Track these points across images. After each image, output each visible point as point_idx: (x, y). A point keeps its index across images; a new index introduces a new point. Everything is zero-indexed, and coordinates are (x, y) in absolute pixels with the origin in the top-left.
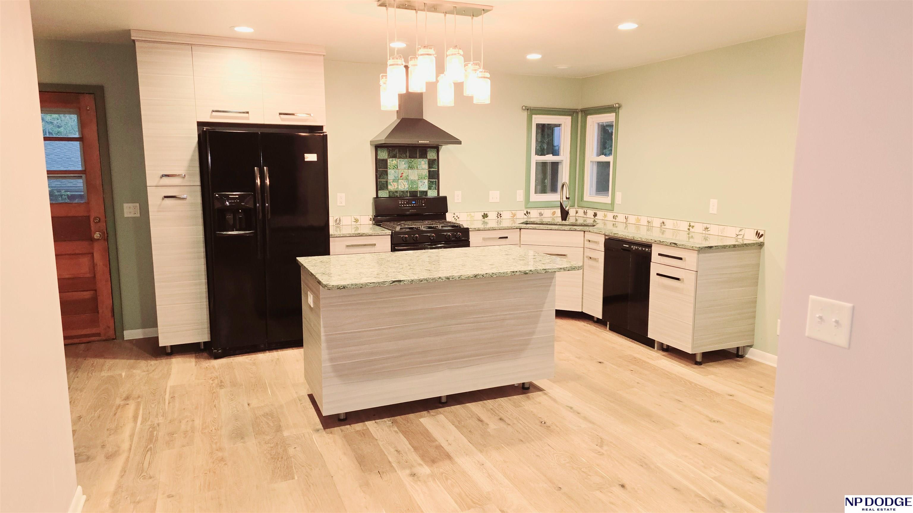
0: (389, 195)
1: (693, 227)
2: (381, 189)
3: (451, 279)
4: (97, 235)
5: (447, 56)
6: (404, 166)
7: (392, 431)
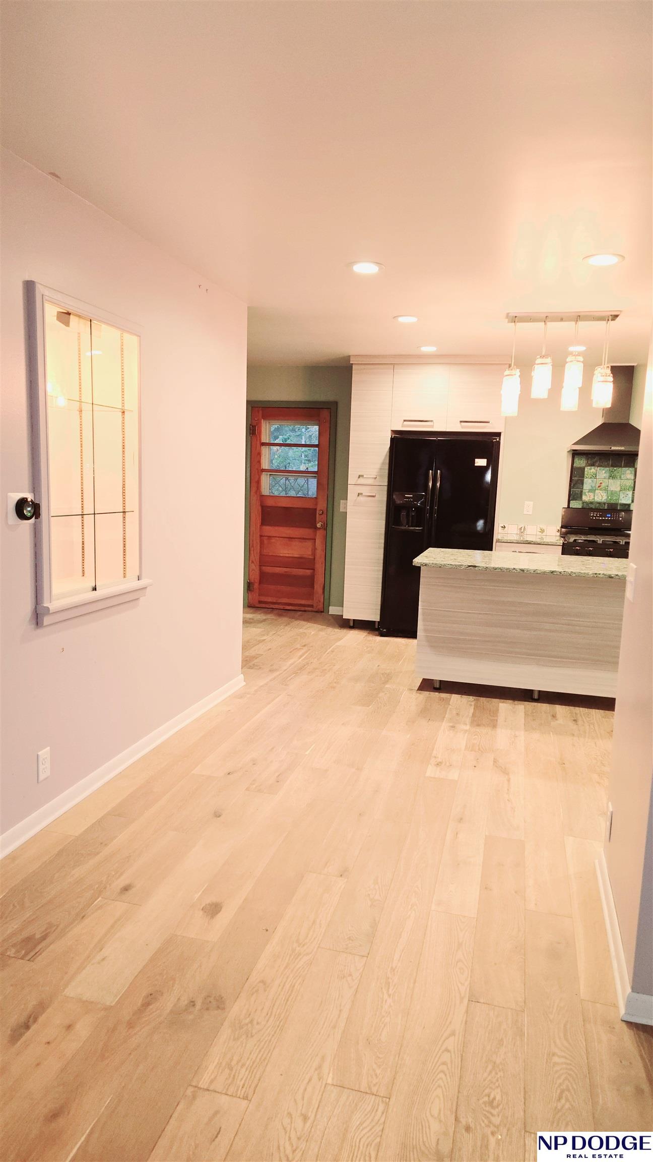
0: (583, 507)
2: (574, 499)
3: (525, 572)
4: (319, 525)
5: (567, 363)
6: (604, 475)
7: (469, 704)
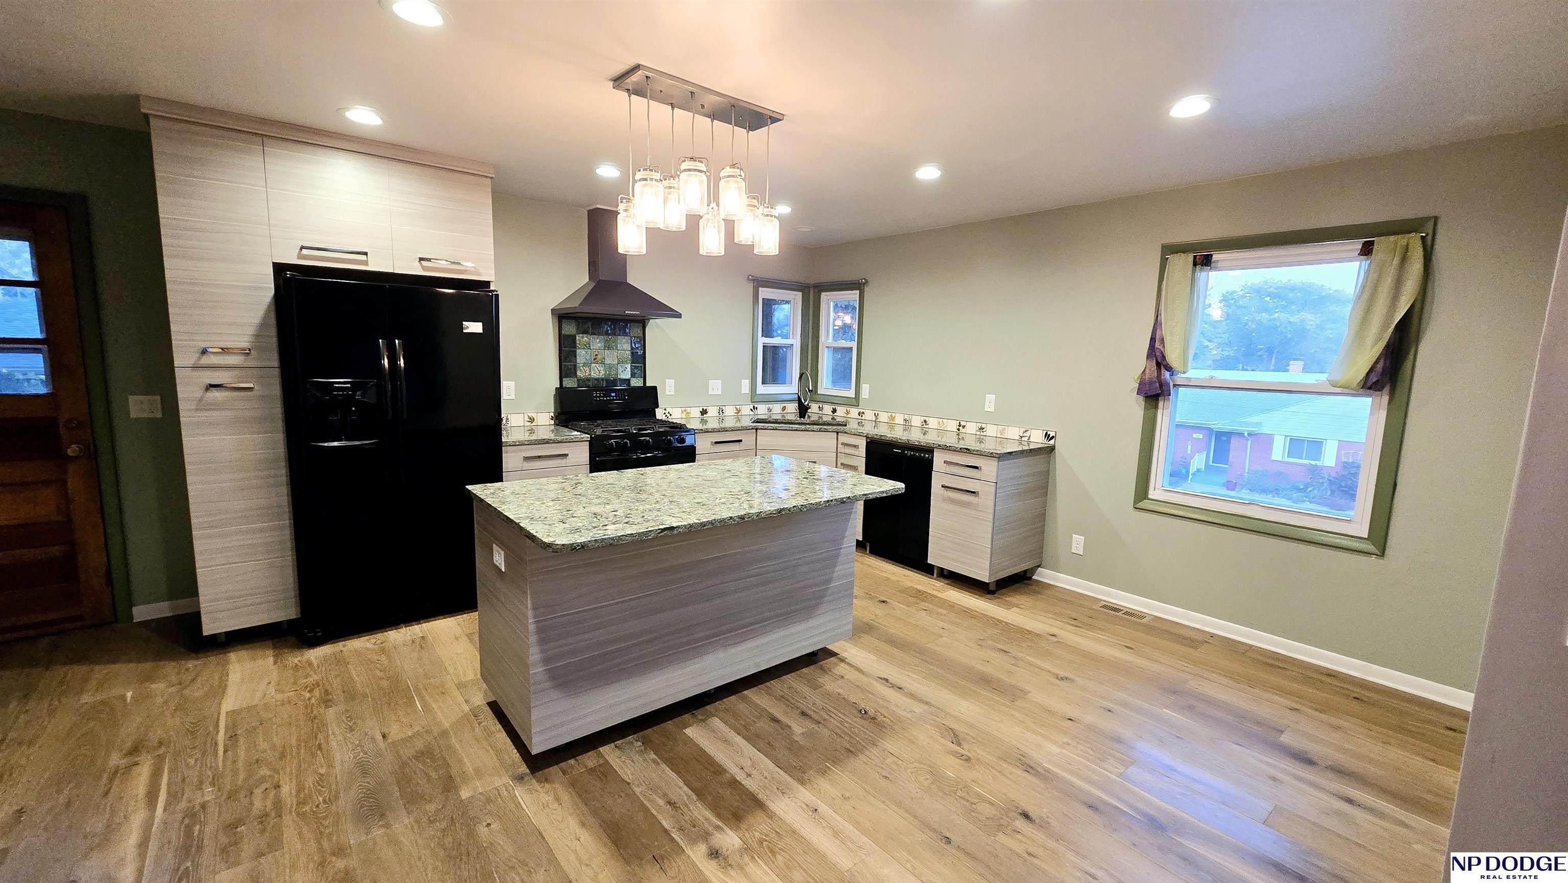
0: (578, 384)
1: (964, 427)
2: (567, 376)
4: (73, 450)
5: (722, 178)
6: (599, 345)
7: (648, 760)
